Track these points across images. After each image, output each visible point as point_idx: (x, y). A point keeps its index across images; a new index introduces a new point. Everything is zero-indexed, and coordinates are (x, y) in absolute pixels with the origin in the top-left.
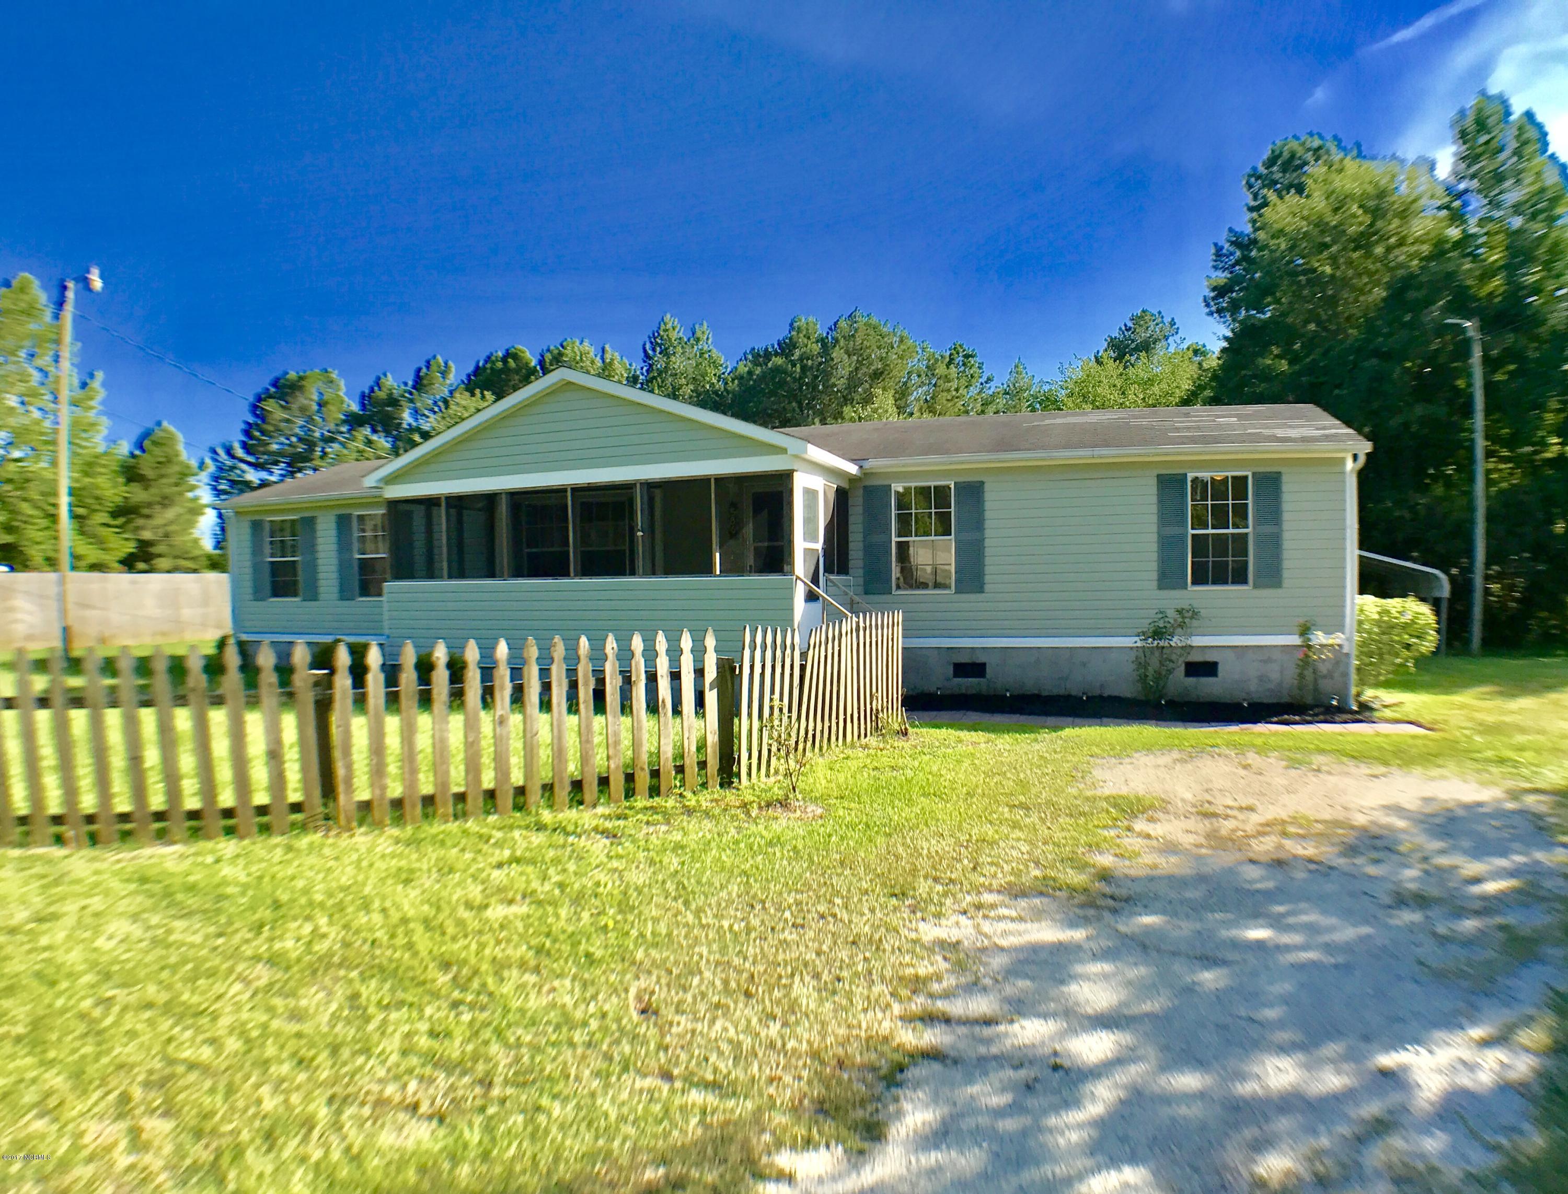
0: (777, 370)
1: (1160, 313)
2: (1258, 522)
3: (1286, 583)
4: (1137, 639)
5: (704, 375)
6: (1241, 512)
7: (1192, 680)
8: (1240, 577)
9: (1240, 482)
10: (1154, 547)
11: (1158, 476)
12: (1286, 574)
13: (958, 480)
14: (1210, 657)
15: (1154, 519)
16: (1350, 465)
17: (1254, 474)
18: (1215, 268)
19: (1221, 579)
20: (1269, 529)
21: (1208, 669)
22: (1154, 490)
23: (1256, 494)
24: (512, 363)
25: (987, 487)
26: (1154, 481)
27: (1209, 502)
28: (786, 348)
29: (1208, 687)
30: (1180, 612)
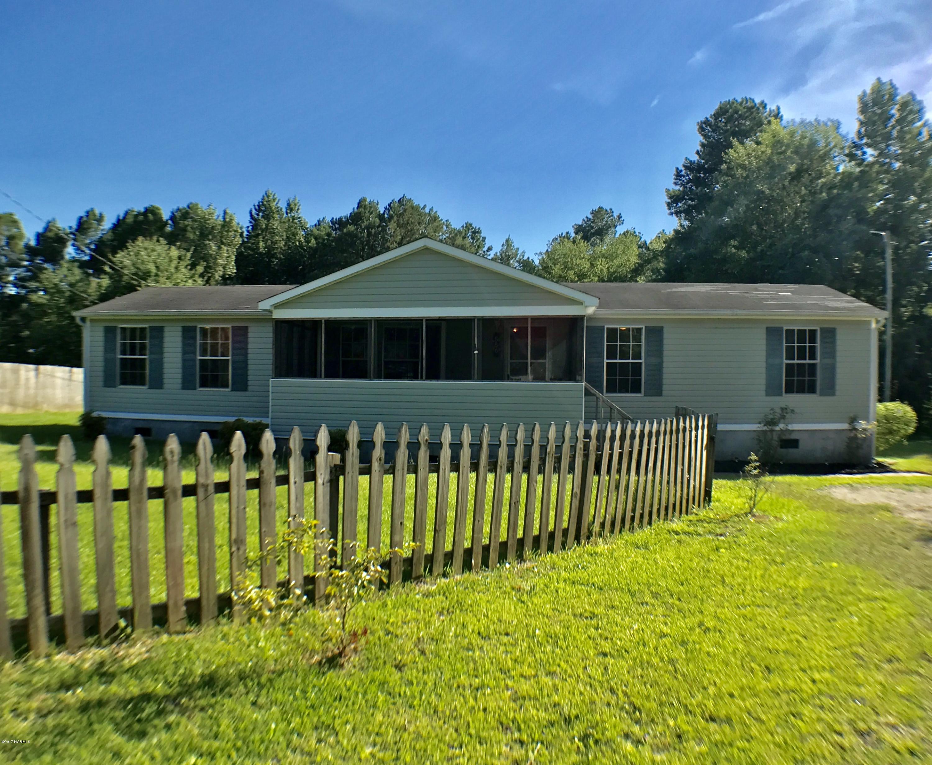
0: (349, 234)
1: (611, 209)
2: (823, 356)
3: (837, 393)
4: (759, 425)
5: (294, 234)
6: (813, 350)
7: (784, 451)
8: (812, 389)
9: (813, 333)
10: (764, 370)
11: (767, 328)
12: (838, 387)
13: (647, 325)
14: (794, 436)
15: (764, 353)
16: (874, 325)
17: (821, 329)
18: (676, 184)
19: (801, 390)
20: (828, 361)
21: (794, 443)
22: (764, 336)
23: (822, 341)
24: (151, 216)
25: (665, 330)
26: (764, 331)
27: (796, 345)
28: (355, 218)
29: (792, 454)
30: (782, 409)
